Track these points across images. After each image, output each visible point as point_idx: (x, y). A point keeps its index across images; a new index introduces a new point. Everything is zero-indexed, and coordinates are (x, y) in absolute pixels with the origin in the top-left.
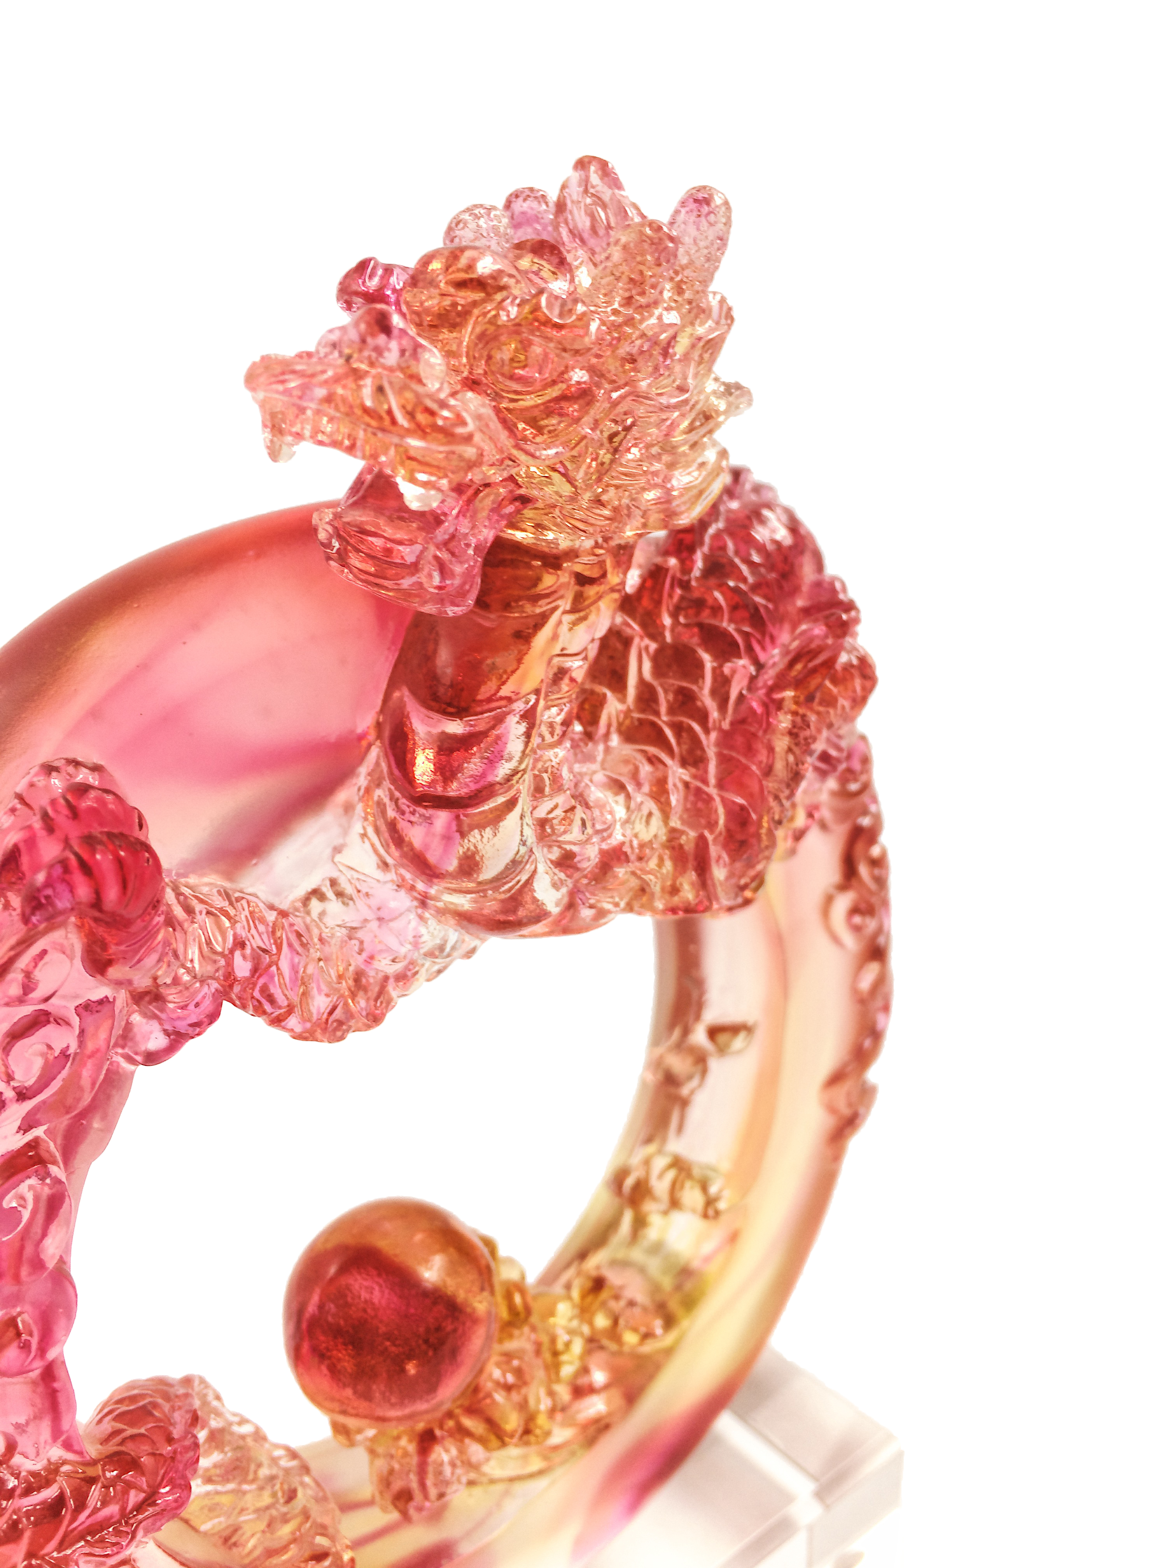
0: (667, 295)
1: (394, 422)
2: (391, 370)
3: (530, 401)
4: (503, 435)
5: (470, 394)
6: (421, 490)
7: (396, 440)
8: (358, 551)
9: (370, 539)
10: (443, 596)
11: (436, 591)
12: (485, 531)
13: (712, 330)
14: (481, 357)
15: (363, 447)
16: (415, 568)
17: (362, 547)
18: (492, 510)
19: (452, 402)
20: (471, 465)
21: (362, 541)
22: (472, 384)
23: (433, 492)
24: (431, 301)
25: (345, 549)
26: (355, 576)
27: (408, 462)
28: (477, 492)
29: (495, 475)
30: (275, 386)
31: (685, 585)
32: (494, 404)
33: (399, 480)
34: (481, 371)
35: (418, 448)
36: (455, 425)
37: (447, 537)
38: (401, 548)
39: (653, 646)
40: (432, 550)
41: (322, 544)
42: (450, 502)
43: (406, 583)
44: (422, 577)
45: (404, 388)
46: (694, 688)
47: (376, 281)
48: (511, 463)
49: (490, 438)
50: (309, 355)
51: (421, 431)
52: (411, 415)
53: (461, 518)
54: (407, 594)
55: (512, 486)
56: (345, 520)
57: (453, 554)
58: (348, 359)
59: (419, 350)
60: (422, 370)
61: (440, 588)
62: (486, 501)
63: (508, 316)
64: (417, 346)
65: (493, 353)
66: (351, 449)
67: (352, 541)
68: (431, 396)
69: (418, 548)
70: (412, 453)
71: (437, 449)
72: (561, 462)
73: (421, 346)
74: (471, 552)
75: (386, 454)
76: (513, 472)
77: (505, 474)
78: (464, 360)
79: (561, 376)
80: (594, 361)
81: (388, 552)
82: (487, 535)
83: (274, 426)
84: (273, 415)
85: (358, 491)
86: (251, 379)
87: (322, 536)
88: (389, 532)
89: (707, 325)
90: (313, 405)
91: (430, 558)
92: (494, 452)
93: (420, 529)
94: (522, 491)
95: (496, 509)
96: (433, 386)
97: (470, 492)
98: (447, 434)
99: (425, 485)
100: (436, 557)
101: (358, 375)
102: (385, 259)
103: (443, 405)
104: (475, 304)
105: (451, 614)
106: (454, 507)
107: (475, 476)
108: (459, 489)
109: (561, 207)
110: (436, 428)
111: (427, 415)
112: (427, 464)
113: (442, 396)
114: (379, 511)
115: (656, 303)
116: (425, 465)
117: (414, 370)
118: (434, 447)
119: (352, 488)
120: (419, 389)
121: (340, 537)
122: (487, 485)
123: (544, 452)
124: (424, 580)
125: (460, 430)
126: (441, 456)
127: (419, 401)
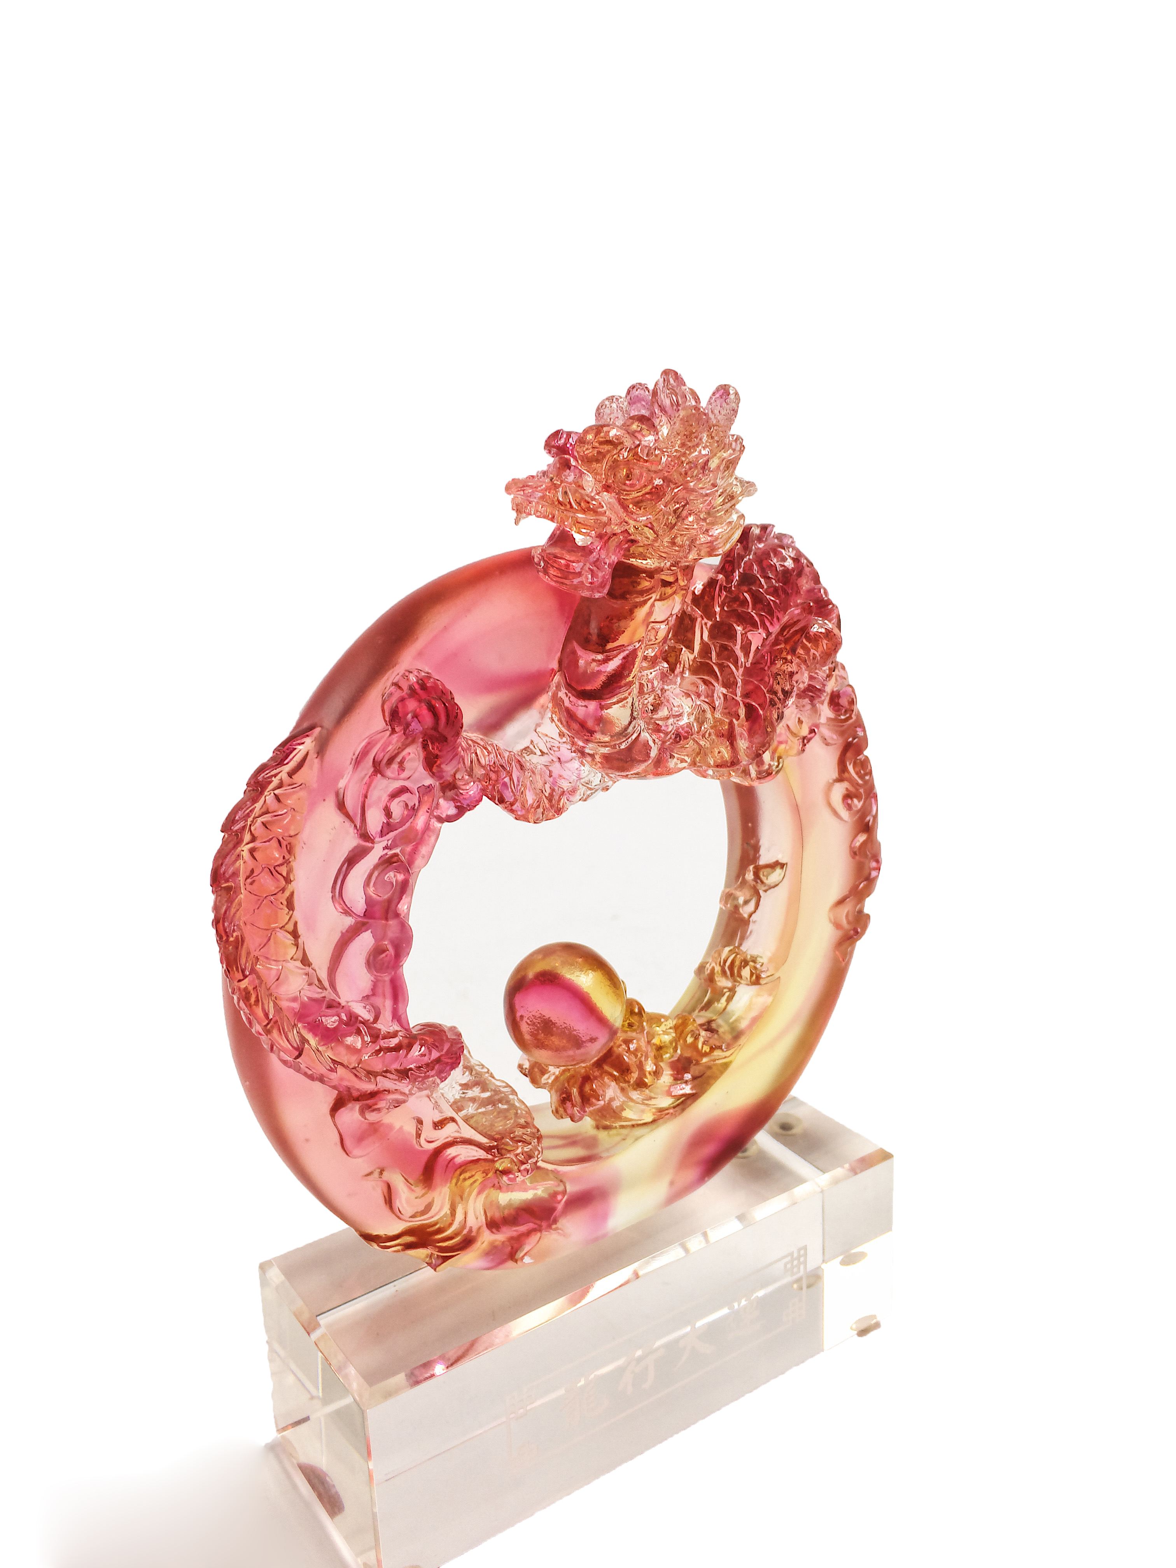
0: (705, 439)
1: (571, 507)
2: (570, 484)
3: (634, 495)
4: (621, 511)
5: (605, 493)
6: (583, 537)
7: (572, 515)
8: (553, 567)
9: (560, 560)
10: (592, 587)
11: (589, 585)
12: (613, 557)
13: (731, 455)
14: (611, 474)
15: (558, 518)
16: (579, 574)
17: (555, 565)
18: (617, 546)
19: (597, 497)
20: (605, 525)
21: (555, 562)
22: (607, 488)
23: (588, 537)
24: (589, 451)
25: (547, 567)
26: (551, 579)
27: (577, 524)
28: (610, 538)
29: (617, 529)
30: (518, 493)
31: (729, 590)
32: (617, 496)
33: (573, 533)
34: (611, 481)
35: (582, 518)
36: (599, 508)
37: (595, 559)
38: (574, 564)
39: (710, 623)
40: (588, 565)
41: (536, 564)
42: (596, 543)
43: (576, 581)
44: (583, 579)
45: (576, 491)
46: (731, 644)
47: (563, 441)
48: (625, 524)
49: (615, 512)
50: (533, 477)
51: (584, 511)
52: (579, 504)
53: (602, 551)
54: (576, 587)
55: (626, 535)
56: (548, 552)
57: (598, 568)
58: (551, 479)
59: (583, 475)
60: (585, 484)
61: (591, 583)
62: (614, 542)
63: (623, 457)
64: (581, 473)
65: (616, 473)
66: (552, 519)
67: (550, 562)
68: (587, 495)
69: (581, 564)
70: (579, 520)
71: (590, 518)
72: (650, 523)
73: (584, 473)
74: (606, 567)
75: (567, 521)
76: (627, 528)
77: (622, 529)
78: (603, 476)
79: (651, 481)
80: (666, 474)
81: (567, 566)
82: (614, 559)
83: (517, 510)
84: (517, 505)
85: (552, 540)
86: (508, 489)
87: (536, 560)
88: (568, 557)
89: (729, 452)
90: (535, 500)
91: (587, 569)
92: (617, 519)
93: (582, 556)
94: (632, 537)
95: (619, 545)
96: (588, 490)
97: (606, 538)
98: (595, 512)
99: (584, 534)
100: (589, 569)
101: (556, 487)
102: (566, 429)
103: (593, 499)
104: (608, 451)
105: (596, 597)
106: (598, 545)
107: (608, 530)
108: (600, 536)
109: (655, 393)
110: (589, 509)
111: (585, 503)
112: (587, 525)
113: (592, 495)
114: (563, 548)
115: (698, 445)
116: (585, 526)
117: (580, 483)
118: (589, 517)
119: (550, 538)
120: (582, 491)
121: (545, 561)
122: (615, 534)
123: (641, 518)
124: (584, 579)
125: (600, 510)
126: (592, 521)
127: (582, 498)
